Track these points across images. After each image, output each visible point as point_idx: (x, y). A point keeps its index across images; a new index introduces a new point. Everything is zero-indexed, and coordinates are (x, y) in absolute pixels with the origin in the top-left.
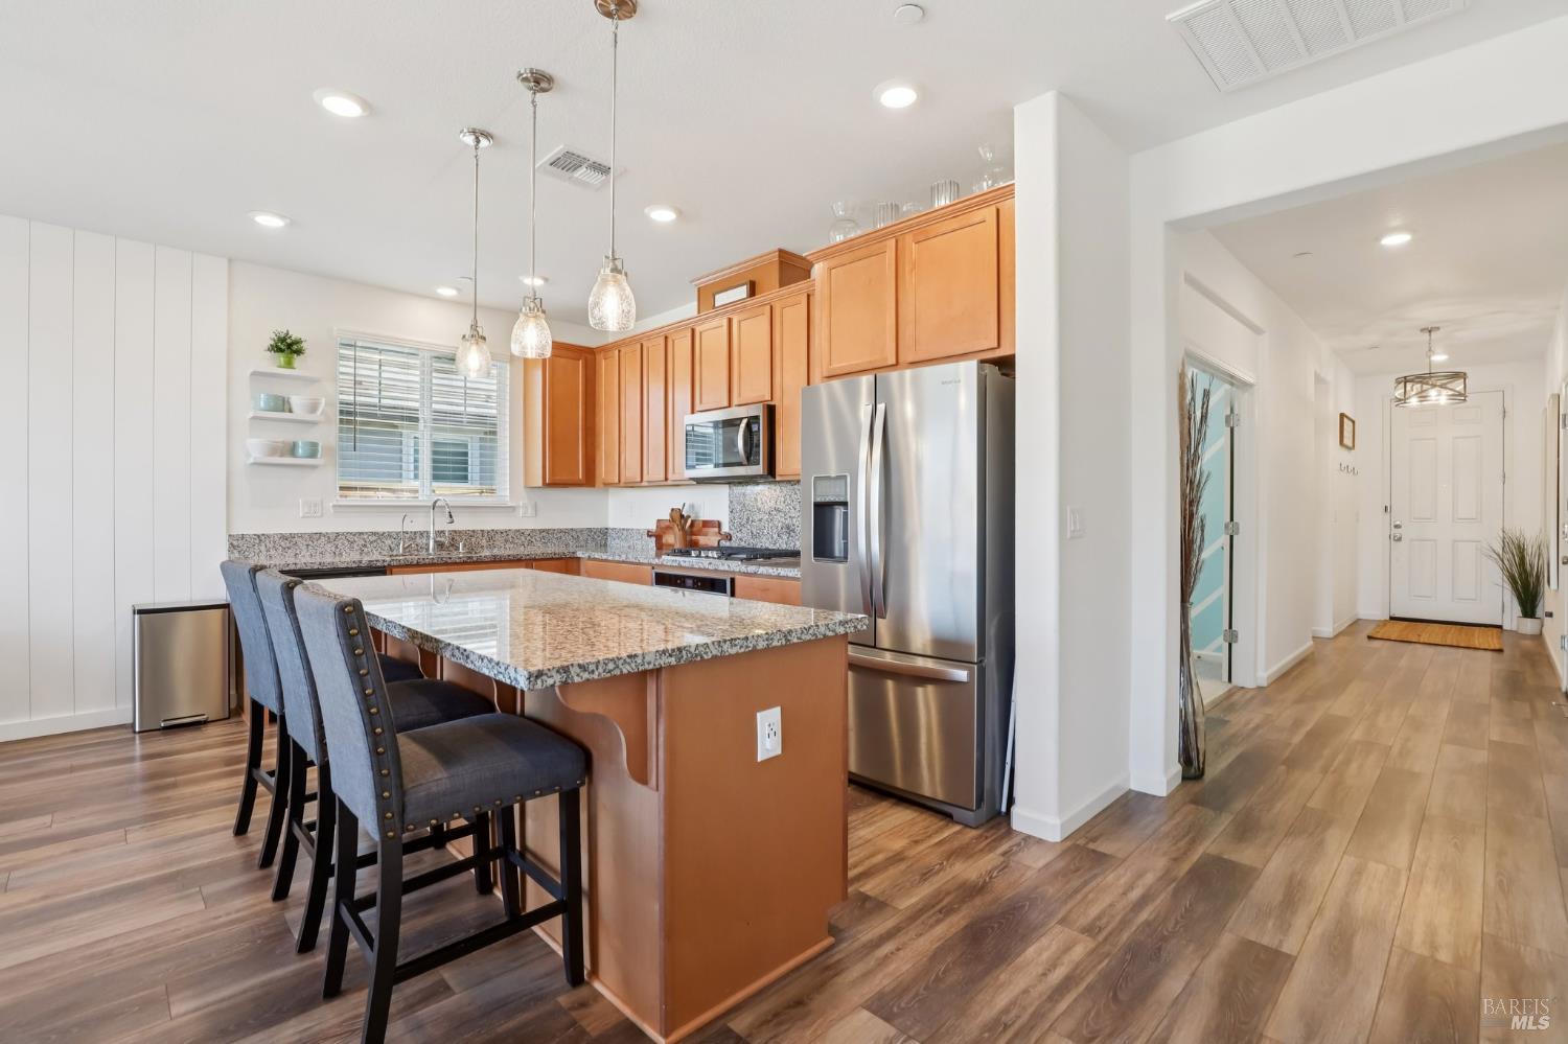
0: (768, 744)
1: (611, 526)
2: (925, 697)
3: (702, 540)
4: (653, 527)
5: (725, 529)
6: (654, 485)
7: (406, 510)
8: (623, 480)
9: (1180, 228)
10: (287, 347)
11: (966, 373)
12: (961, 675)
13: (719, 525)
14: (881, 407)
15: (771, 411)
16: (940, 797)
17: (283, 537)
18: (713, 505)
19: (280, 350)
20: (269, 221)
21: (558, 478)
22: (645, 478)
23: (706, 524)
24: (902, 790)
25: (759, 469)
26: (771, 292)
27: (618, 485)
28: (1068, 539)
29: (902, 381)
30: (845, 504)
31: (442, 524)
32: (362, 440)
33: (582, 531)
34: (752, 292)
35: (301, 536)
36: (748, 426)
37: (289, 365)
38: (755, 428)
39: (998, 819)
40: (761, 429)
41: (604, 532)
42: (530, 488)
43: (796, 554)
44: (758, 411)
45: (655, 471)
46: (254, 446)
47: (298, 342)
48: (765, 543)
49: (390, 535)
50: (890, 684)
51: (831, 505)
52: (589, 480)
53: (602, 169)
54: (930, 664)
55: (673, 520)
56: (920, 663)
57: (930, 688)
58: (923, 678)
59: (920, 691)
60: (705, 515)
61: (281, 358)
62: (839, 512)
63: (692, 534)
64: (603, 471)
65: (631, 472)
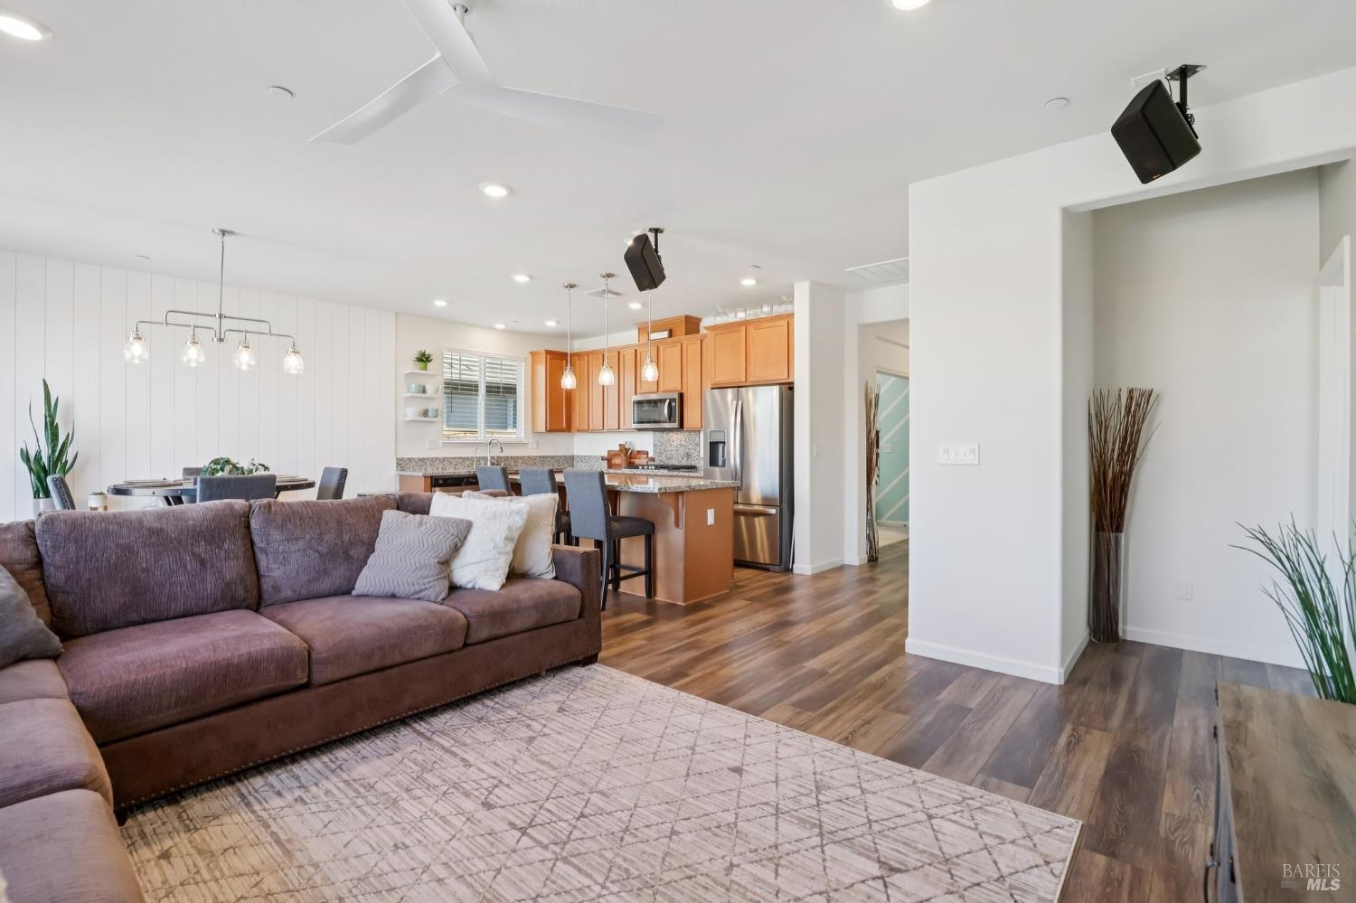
0: (711, 520)
1: (576, 454)
2: (760, 523)
3: (637, 462)
4: (605, 454)
5: (651, 455)
6: (610, 431)
7: (477, 445)
8: (591, 428)
9: (864, 328)
10: (424, 359)
11: (774, 392)
12: (773, 511)
13: (647, 453)
14: (740, 403)
15: (681, 396)
16: (767, 562)
17: (420, 460)
18: (644, 442)
19: (423, 361)
20: (440, 303)
21: (554, 427)
22: (605, 428)
23: (639, 452)
24: (750, 562)
25: (676, 425)
26: (681, 336)
27: (587, 431)
28: (815, 458)
29: (750, 393)
30: (724, 443)
31: (496, 453)
32: (455, 403)
33: (561, 457)
34: (670, 336)
35: (428, 459)
36: (670, 404)
37: (425, 369)
38: (673, 404)
39: (789, 570)
40: (676, 405)
41: (572, 458)
42: (534, 432)
43: (692, 468)
44: (676, 396)
45: (611, 422)
46: (411, 412)
47: (429, 356)
48: (675, 462)
49: (468, 459)
50: (742, 518)
51: (717, 443)
52: (569, 429)
53: (617, 294)
54: (760, 508)
55: (621, 450)
56: (756, 508)
57: (762, 518)
58: (758, 514)
59: (756, 519)
60: (638, 448)
61: (422, 364)
62: (721, 446)
63: (631, 458)
64: (576, 422)
65: (596, 422)
